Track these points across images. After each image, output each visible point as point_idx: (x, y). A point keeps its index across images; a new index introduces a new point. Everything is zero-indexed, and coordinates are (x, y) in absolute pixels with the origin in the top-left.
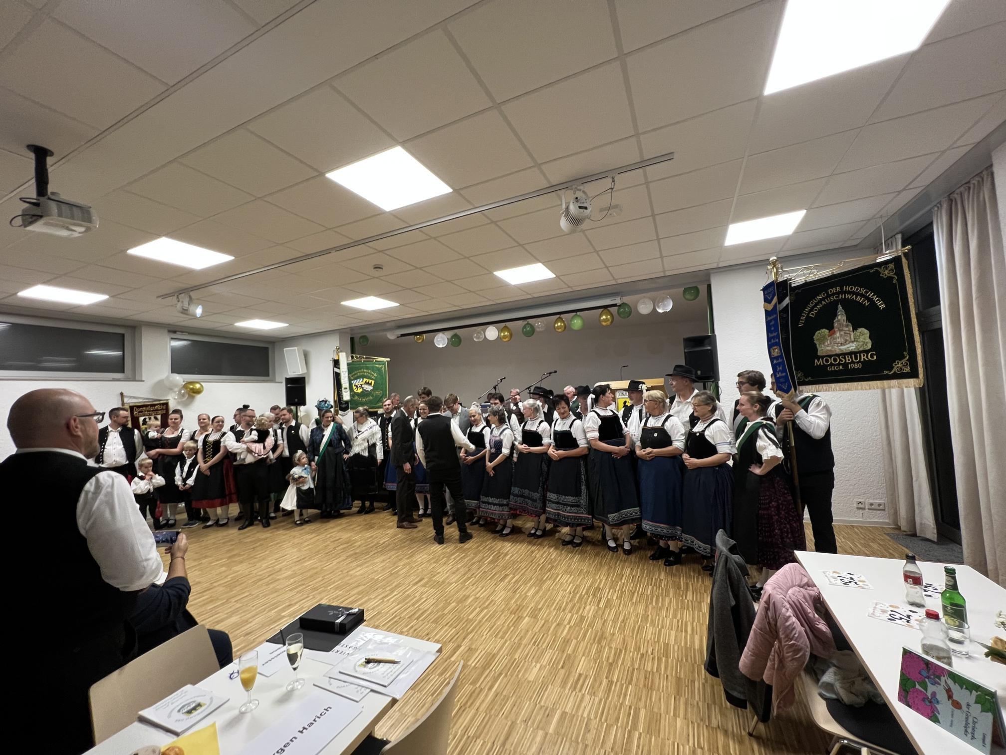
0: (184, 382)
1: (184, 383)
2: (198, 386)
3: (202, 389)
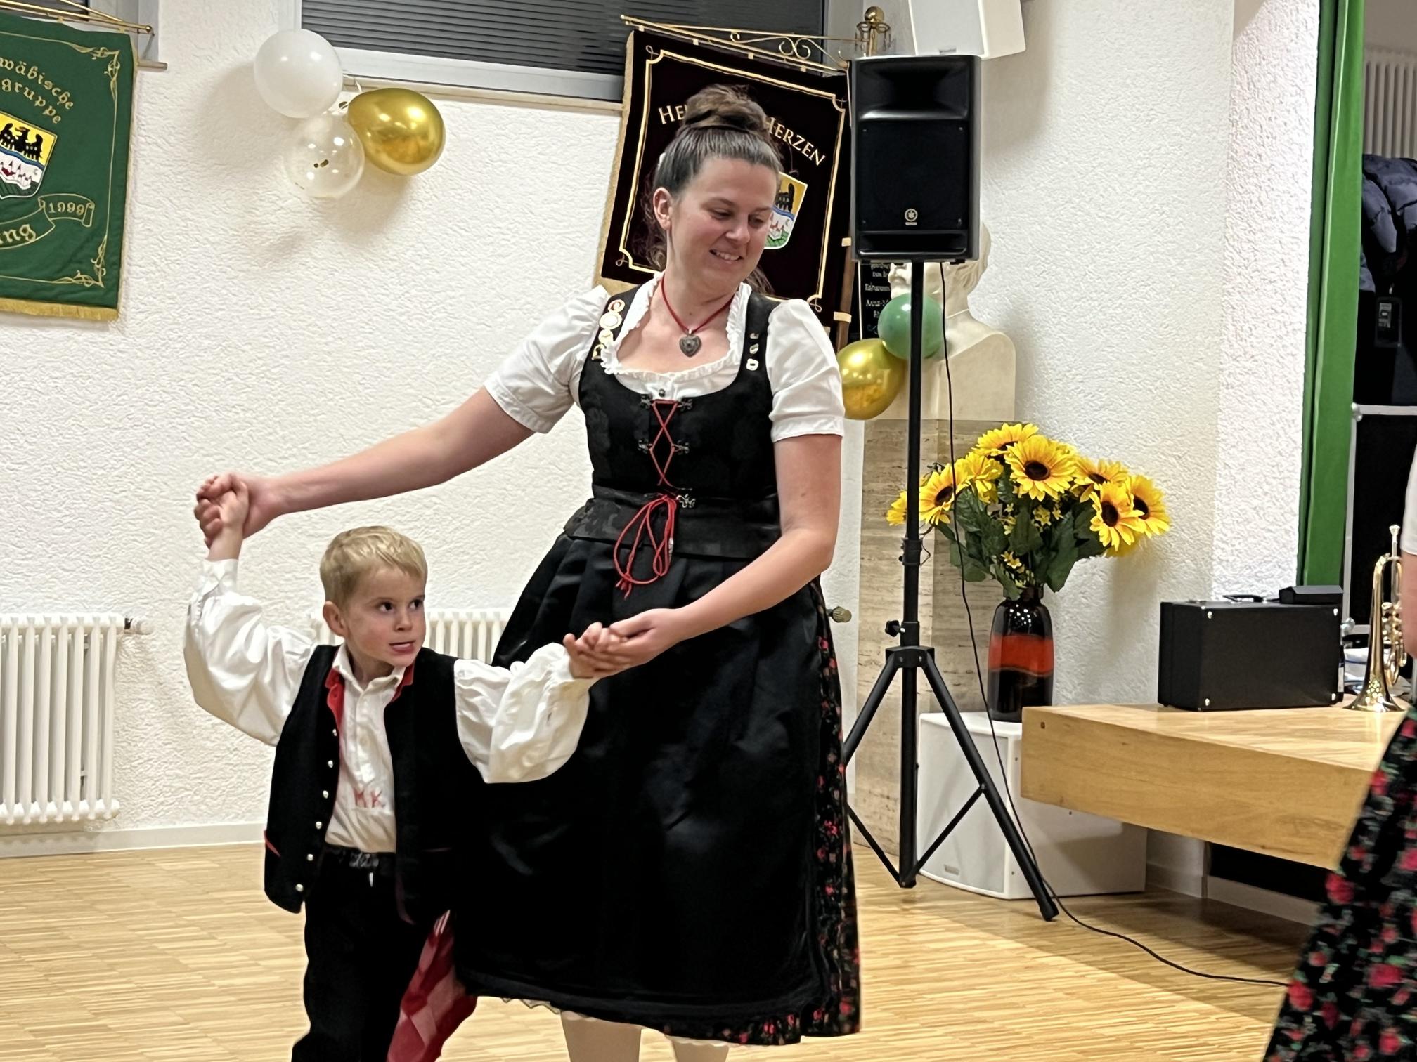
0: (349, 86)
1: (350, 96)
2: (416, 115)
3: (432, 136)
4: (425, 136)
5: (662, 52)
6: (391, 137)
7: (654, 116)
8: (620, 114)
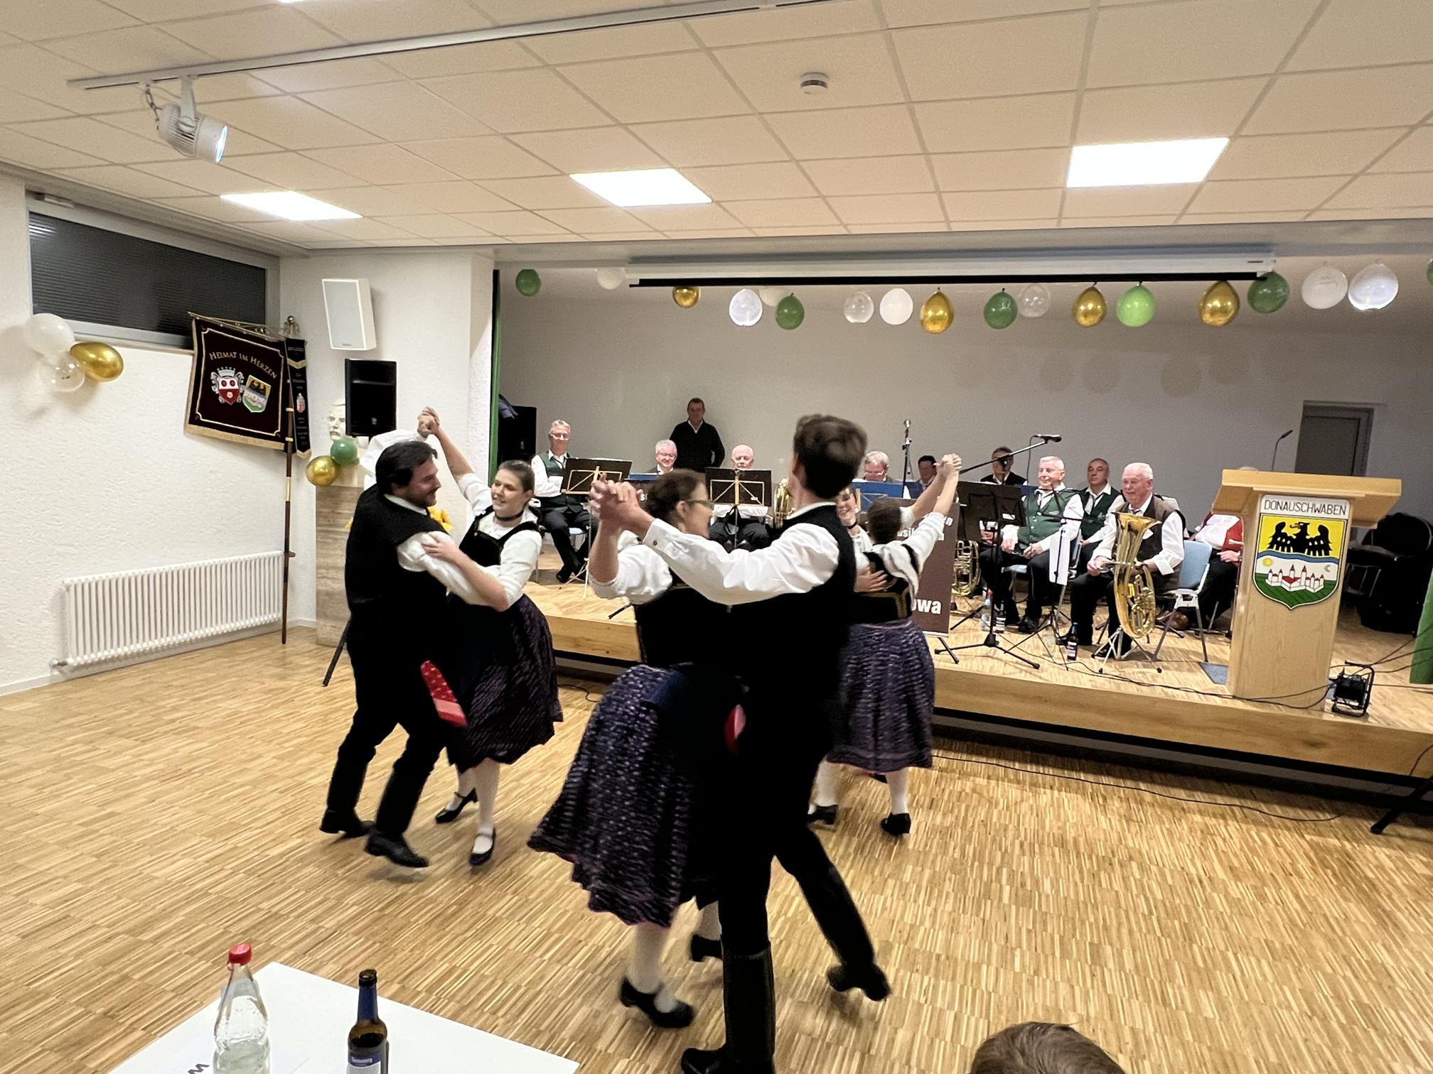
0: (74, 339)
1: (74, 344)
3: (118, 364)
4: (114, 365)
5: (209, 329)
6: (96, 364)
7: (207, 356)
8: (193, 355)
